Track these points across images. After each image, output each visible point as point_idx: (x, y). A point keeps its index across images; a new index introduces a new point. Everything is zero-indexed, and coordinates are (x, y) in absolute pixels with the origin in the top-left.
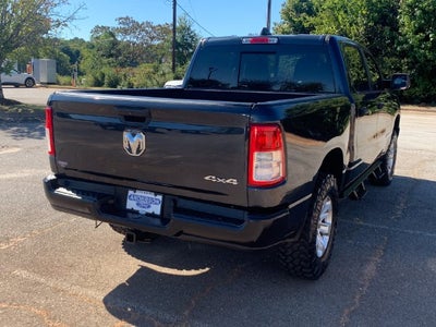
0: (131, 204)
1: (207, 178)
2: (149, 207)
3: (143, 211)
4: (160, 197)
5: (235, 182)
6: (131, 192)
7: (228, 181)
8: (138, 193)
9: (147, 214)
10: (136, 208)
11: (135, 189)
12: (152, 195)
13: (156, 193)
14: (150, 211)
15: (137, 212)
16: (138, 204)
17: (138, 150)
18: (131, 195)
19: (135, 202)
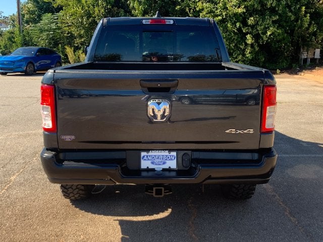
0: (145, 164)
1: (227, 131)
2: (164, 163)
3: (159, 168)
4: (174, 154)
5: (252, 131)
6: (143, 154)
7: (245, 132)
8: (151, 153)
9: (164, 170)
10: (151, 166)
11: (148, 150)
12: (166, 153)
13: (170, 150)
14: (166, 166)
15: (153, 170)
16: (153, 163)
17: (163, 116)
18: (144, 157)
19: (150, 162)
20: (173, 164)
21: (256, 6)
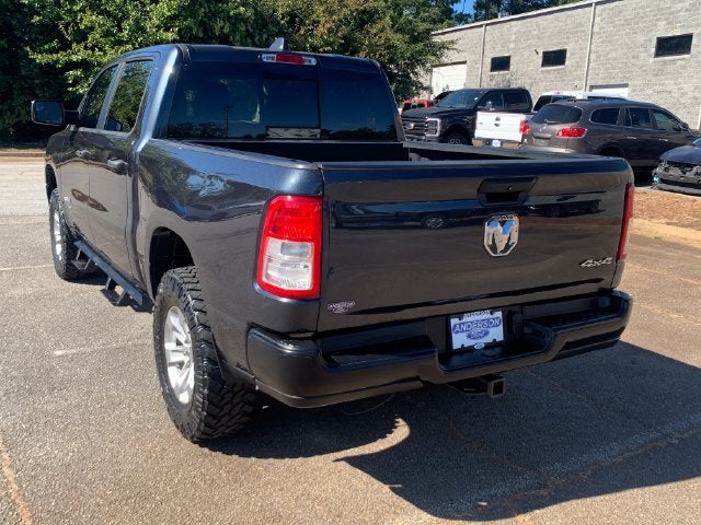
0: (459, 341)
1: (584, 264)
2: (487, 333)
3: (479, 343)
4: (499, 314)
5: (610, 261)
6: (454, 321)
7: (603, 262)
8: (467, 318)
10: (468, 343)
11: (460, 315)
12: (486, 315)
13: (493, 309)
14: (489, 339)
15: (471, 349)
16: (469, 336)
17: (507, 246)
18: (455, 326)
19: (465, 334)
20: (497, 334)
21: (195, 30)
